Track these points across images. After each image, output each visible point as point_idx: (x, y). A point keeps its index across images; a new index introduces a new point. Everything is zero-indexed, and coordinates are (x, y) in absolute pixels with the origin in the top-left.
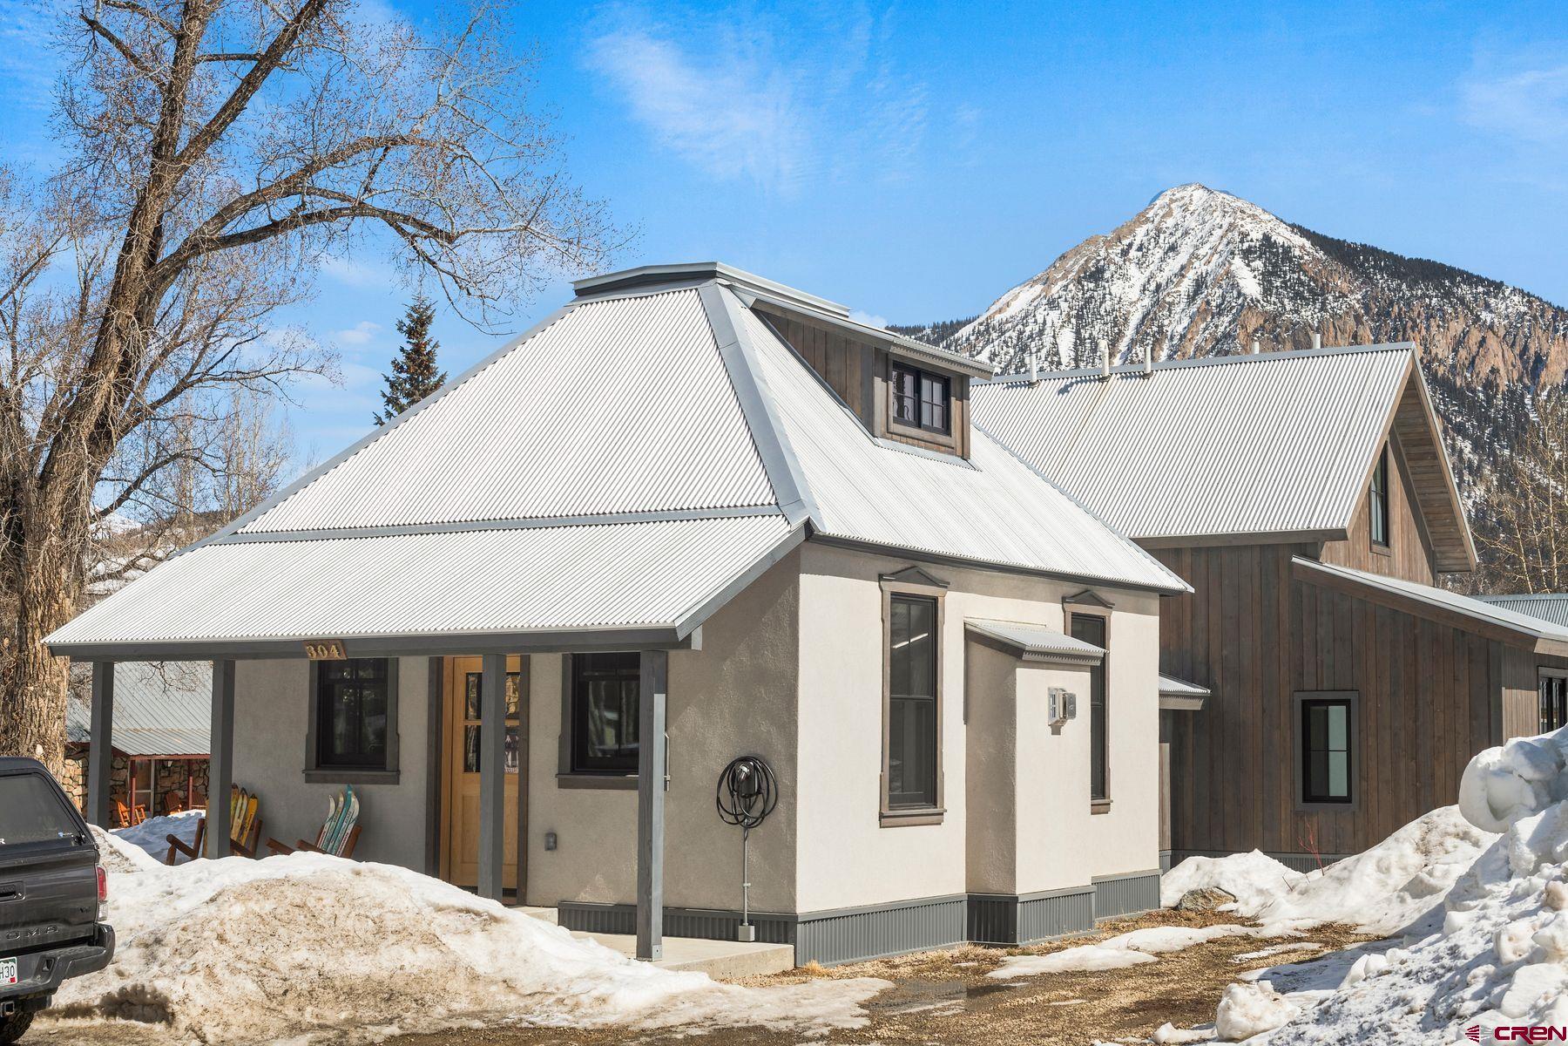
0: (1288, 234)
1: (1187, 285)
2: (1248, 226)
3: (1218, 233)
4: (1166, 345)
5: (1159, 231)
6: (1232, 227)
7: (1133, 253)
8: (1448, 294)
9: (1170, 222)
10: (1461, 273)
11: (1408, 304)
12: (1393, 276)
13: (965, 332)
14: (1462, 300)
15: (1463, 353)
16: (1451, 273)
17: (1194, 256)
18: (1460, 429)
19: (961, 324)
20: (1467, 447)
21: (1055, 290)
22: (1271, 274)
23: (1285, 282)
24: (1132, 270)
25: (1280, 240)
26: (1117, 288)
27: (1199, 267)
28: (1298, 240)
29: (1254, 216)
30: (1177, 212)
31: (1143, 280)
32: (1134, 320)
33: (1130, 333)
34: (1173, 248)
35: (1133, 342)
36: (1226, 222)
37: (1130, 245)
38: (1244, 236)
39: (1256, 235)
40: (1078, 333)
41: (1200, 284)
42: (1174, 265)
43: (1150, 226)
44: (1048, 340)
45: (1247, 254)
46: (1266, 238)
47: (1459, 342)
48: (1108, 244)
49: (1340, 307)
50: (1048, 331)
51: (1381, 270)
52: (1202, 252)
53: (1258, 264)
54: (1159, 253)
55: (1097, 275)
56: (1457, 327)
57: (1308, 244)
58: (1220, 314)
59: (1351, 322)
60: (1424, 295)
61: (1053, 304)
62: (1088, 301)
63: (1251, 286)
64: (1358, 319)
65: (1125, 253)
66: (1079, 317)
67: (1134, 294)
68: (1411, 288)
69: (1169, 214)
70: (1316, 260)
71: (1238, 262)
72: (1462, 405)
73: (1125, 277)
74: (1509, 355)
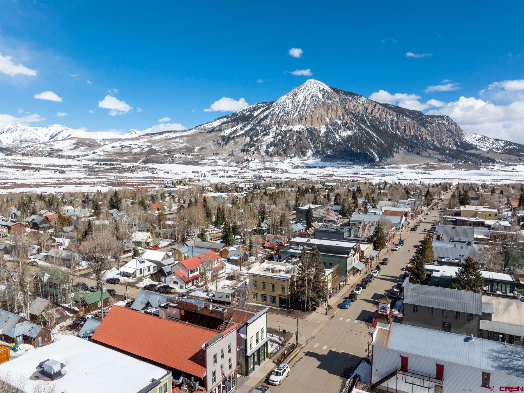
0: (327, 87)
1: (310, 96)
2: (321, 86)
3: (316, 87)
4: (306, 106)
5: (306, 87)
6: (318, 86)
7: (302, 91)
8: (353, 98)
9: (308, 85)
11: (346, 99)
12: (344, 94)
13: (274, 103)
14: (355, 99)
15: (355, 107)
16: (354, 94)
17: (312, 91)
18: (353, 120)
19: (274, 102)
20: (354, 123)
21: (289, 97)
22: (324, 94)
23: (326, 96)
24: (301, 93)
25: (326, 89)
26: (299, 96)
27: (312, 93)
30: (309, 84)
31: (303, 95)
32: (301, 102)
33: (301, 104)
34: (308, 90)
35: (301, 106)
37: (301, 89)
38: (320, 88)
39: (322, 88)
40: (292, 104)
41: (312, 96)
42: (308, 92)
45: (320, 91)
46: (323, 88)
47: (354, 106)
49: (335, 100)
50: (288, 104)
52: (313, 90)
53: (322, 93)
54: (306, 91)
55: (296, 94)
56: (354, 103)
58: (315, 101)
59: (336, 103)
61: (288, 99)
62: (294, 99)
63: (320, 97)
64: (337, 102)
65: (300, 91)
66: (293, 101)
67: (302, 97)
69: (308, 84)
70: (331, 92)
71: (319, 92)
72: (354, 116)
73: (300, 95)
74: (362, 108)
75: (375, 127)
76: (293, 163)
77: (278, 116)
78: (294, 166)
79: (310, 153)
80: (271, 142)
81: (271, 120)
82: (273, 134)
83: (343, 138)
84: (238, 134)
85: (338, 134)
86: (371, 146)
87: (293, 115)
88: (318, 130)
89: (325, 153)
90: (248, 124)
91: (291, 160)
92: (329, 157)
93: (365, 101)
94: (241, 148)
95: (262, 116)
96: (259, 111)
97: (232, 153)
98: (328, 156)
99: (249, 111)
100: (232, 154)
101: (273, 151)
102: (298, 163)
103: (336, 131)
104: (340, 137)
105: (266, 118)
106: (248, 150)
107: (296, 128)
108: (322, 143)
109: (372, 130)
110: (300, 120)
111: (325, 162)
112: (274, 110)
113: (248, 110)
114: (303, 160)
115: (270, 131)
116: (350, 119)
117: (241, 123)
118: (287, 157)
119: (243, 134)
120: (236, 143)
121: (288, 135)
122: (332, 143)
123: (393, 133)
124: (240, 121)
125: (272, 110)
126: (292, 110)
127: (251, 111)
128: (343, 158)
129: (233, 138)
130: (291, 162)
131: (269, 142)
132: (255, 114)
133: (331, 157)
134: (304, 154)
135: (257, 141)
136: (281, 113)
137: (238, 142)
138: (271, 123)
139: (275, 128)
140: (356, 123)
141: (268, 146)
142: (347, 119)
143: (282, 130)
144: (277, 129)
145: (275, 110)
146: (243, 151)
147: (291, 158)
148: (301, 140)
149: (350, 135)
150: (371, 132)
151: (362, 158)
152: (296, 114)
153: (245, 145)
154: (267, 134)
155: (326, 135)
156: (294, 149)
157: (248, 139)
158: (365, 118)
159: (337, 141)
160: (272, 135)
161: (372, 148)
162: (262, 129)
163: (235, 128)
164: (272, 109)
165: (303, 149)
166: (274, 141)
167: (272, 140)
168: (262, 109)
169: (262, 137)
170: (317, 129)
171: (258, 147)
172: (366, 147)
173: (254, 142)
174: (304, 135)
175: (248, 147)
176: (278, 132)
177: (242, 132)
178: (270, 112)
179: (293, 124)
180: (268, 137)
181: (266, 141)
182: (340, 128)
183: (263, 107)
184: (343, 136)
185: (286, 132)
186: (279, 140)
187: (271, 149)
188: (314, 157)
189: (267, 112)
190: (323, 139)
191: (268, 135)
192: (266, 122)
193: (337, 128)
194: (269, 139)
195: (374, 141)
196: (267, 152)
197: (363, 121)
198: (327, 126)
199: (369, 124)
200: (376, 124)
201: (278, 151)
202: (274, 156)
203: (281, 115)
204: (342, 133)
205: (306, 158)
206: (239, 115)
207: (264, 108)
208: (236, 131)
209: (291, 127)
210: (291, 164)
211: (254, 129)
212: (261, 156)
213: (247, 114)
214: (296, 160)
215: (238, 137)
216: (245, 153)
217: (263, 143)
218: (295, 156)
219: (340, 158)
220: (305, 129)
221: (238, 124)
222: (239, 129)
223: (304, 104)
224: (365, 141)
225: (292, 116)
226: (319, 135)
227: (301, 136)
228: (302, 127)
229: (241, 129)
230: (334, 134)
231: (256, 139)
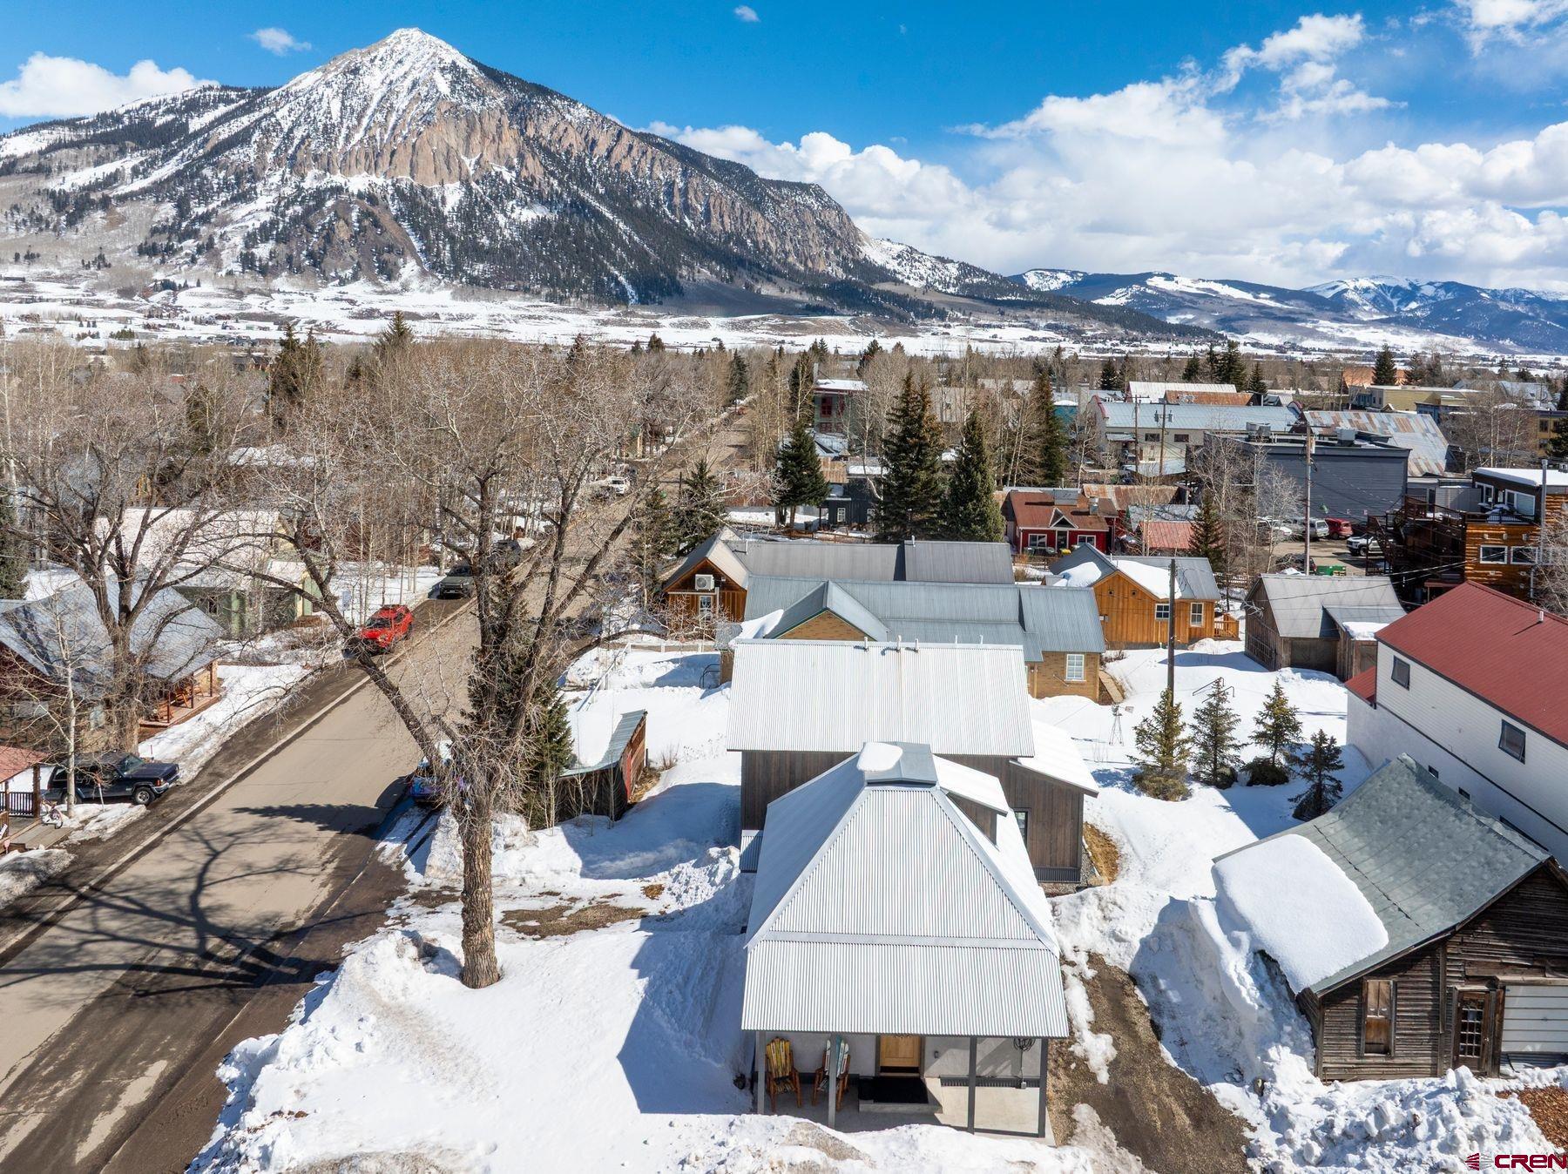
0: (465, 62)
1: (408, 83)
2: (443, 54)
3: (427, 56)
4: (394, 114)
5: (393, 50)
6: (435, 54)
7: (377, 62)
8: (549, 103)
9: (400, 47)
10: (556, 92)
11: (529, 106)
12: (520, 90)
13: (273, 94)
14: (556, 107)
15: (555, 135)
16: (551, 93)
17: (413, 67)
18: (552, 174)
19: (270, 89)
20: (555, 183)
21: (331, 77)
22: (456, 82)
23: (462, 87)
24: (376, 70)
25: (461, 65)
26: (367, 79)
27: (415, 74)
28: (471, 66)
29: (446, 49)
30: (403, 42)
31: (383, 77)
32: (377, 99)
33: (373, 105)
34: (400, 61)
35: (375, 111)
36: (431, 52)
38: (441, 61)
39: (448, 60)
40: (343, 102)
41: (415, 83)
42: (401, 70)
44: (324, 104)
45: (442, 70)
46: (454, 63)
47: (554, 129)
49: (493, 104)
50: (325, 99)
51: (515, 86)
52: (417, 66)
53: (449, 76)
54: (391, 64)
55: (356, 71)
56: (553, 121)
57: (476, 68)
58: (426, 101)
59: (498, 112)
60: (537, 103)
61: (329, 84)
62: (350, 85)
63: (444, 88)
64: (502, 111)
65: (372, 61)
66: (344, 94)
67: (377, 84)
68: (530, 98)
69: (398, 42)
70: (479, 78)
71: (437, 74)
72: (553, 161)
73: (371, 74)
74: (579, 139)
75: (622, 196)
76: (352, 302)
77: (289, 136)
78: (356, 309)
79: (409, 269)
80: (263, 226)
81: (262, 148)
82: (270, 199)
83: (522, 228)
84: (123, 190)
85: (504, 212)
86: (611, 255)
87: (348, 138)
88: (437, 195)
89: (465, 272)
90: (166, 157)
91: (342, 289)
92: (478, 284)
93: (586, 119)
94: (140, 241)
95: (224, 132)
96: (209, 117)
97: (101, 257)
98: (473, 281)
99: (168, 111)
100: (101, 262)
101: (271, 258)
102: (371, 302)
103: (497, 204)
104: (511, 224)
105: (242, 138)
106: (170, 250)
107: (358, 182)
108: (452, 240)
109: (613, 210)
110: (373, 158)
111: (465, 299)
112: (272, 115)
113: (163, 108)
114: (388, 293)
115: (260, 186)
116: (541, 170)
117: (134, 150)
118: (327, 279)
119: (144, 192)
120: (115, 223)
121: (329, 203)
122: (485, 241)
123: (673, 221)
124: (130, 144)
125: (265, 116)
126: (341, 123)
127: (179, 112)
128: (527, 290)
129: (105, 203)
130: (345, 297)
131: (253, 224)
132: (195, 124)
133: (486, 286)
134: (390, 272)
135: (205, 219)
136: (302, 129)
137: (123, 219)
138: (261, 158)
139: (275, 179)
140: (561, 183)
141: (251, 240)
142: (534, 167)
143: (306, 185)
144: (284, 181)
145: (279, 115)
146: (147, 250)
147: (343, 282)
148: (376, 224)
149: (544, 219)
150: (609, 215)
151: (585, 292)
152: (357, 137)
153: (154, 231)
154: (245, 197)
155: (466, 214)
156: (353, 252)
157: (168, 211)
158: (589, 170)
159: (501, 234)
160: (264, 201)
161: (614, 265)
162: (225, 178)
163: (108, 168)
164: (266, 110)
165: (386, 256)
166: (274, 223)
167: (267, 217)
168: (222, 109)
169: (224, 204)
170: (431, 194)
171: (211, 239)
172: (597, 259)
173: (193, 222)
174: (387, 208)
175: (169, 239)
176: (288, 191)
177: (140, 184)
178: (259, 121)
179: (346, 169)
180: (251, 207)
181: (243, 219)
182: (511, 196)
183: (228, 101)
184: (523, 219)
185: (319, 196)
186: (295, 220)
187: (262, 251)
188: (426, 285)
189: (245, 121)
190: (455, 224)
191: (251, 199)
192: (243, 155)
193: (501, 194)
194: (257, 211)
195: (621, 243)
196: (247, 261)
197: (585, 181)
198: (465, 183)
199: (602, 191)
200: (622, 191)
201: (290, 259)
202: (276, 276)
203: (299, 134)
204: (518, 210)
205: (396, 285)
206: (126, 121)
207: (233, 106)
208: (113, 179)
209: (338, 179)
210: (346, 305)
211: (193, 177)
212: (223, 273)
213: (159, 122)
214: (361, 291)
215: (123, 199)
216: (157, 260)
217: (229, 228)
218: (355, 278)
219: (516, 290)
220: (390, 190)
221: (122, 153)
222: (128, 172)
223: (386, 105)
224: (591, 240)
225: (341, 140)
226: (439, 213)
227: (376, 210)
228: (380, 181)
229: (135, 172)
230: (491, 212)
231: (201, 210)
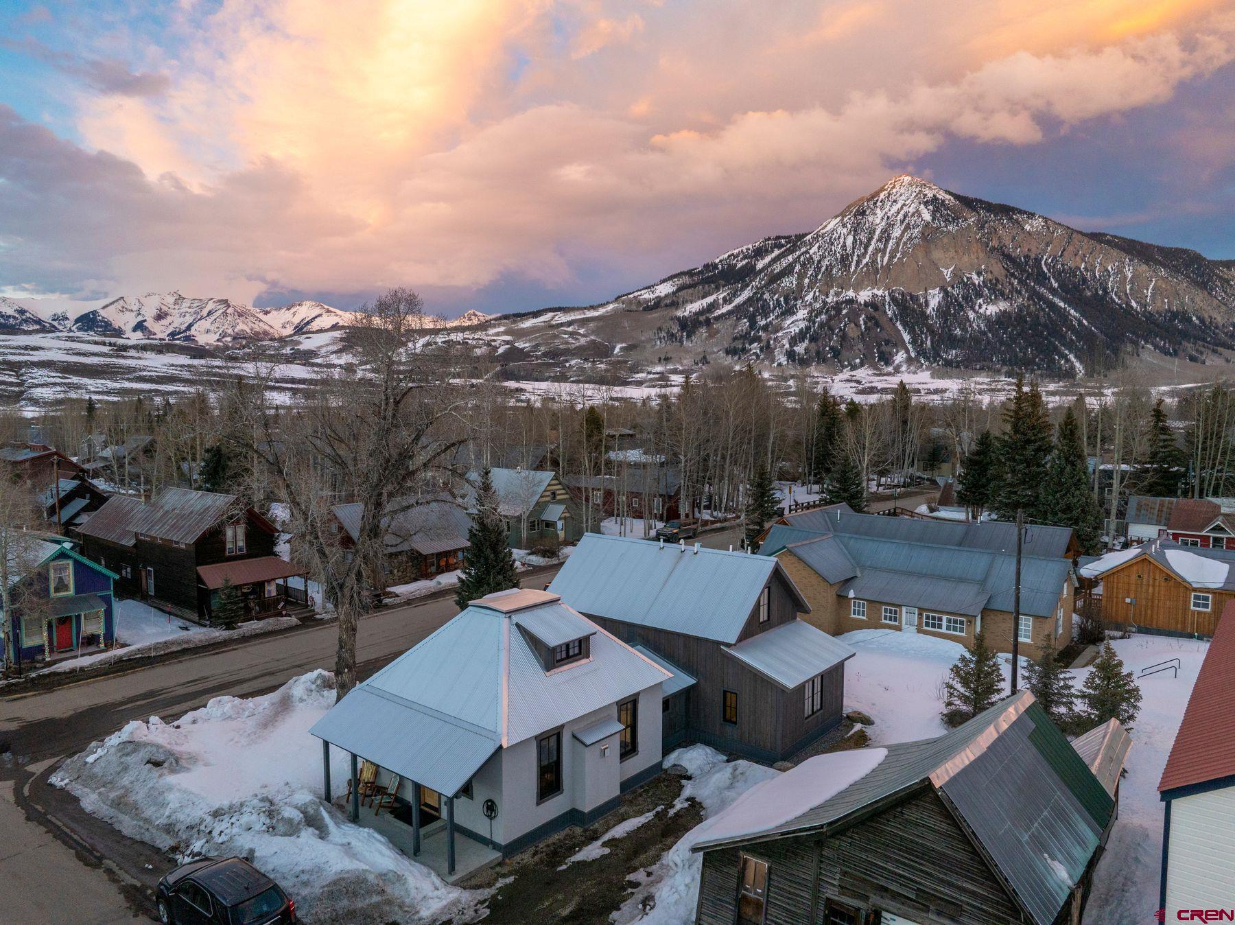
0: (944, 195)
1: (901, 216)
2: (927, 191)
3: (914, 194)
4: (891, 242)
5: (889, 194)
6: (920, 192)
7: (878, 204)
8: (1011, 218)
9: (894, 190)
10: (1017, 209)
11: (994, 223)
12: (988, 211)
13: (809, 237)
14: (1017, 220)
15: (1017, 243)
16: (1013, 210)
17: (904, 205)
18: (1013, 275)
19: (806, 235)
20: (1015, 282)
21: (845, 220)
22: (936, 211)
23: (941, 215)
24: (878, 211)
25: (940, 197)
26: (871, 218)
27: (906, 209)
28: (948, 197)
29: (930, 187)
30: (897, 186)
31: (882, 215)
32: (878, 232)
33: (876, 237)
34: (895, 201)
35: (878, 241)
36: (917, 190)
37: (877, 201)
38: (925, 195)
39: (930, 195)
40: (854, 238)
41: (905, 216)
42: (895, 208)
43: (886, 192)
44: (842, 240)
45: (926, 204)
46: (934, 196)
47: (1015, 238)
48: (868, 201)
49: (964, 225)
50: (842, 237)
51: (983, 209)
52: (907, 203)
53: (931, 207)
54: (889, 204)
55: (863, 213)
56: (1015, 232)
57: (952, 199)
58: (914, 228)
59: (969, 231)
60: (1001, 219)
61: (844, 226)
62: (859, 224)
63: (927, 216)
64: (972, 230)
65: (875, 204)
66: (855, 231)
67: (878, 221)
68: (995, 216)
69: (894, 187)
70: (955, 205)
71: (922, 206)
72: (1014, 264)
73: (875, 214)
74: (1037, 243)
75: (1073, 288)
76: (859, 382)
77: (819, 267)
78: (860, 387)
79: (900, 357)
80: (801, 330)
81: (801, 277)
82: (806, 312)
83: (988, 320)
84: (718, 313)
85: (973, 309)
86: (1062, 337)
87: (858, 263)
88: (922, 300)
89: (942, 357)
90: (743, 289)
91: (853, 373)
92: (951, 366)
93: (1043, 227)
94: (726, 346)
95: (777, 268)
96: (768, 259)
97: (704, 357)
98: (948, 363)
99: (745, 257)
100: (705, 361)
101: (806, 353)
102: (871, 382)
103: (967, 303)
104: (978, 317)
105: (788, 271)
106: (744, 350)
107: (864, 296)
108: (931, 331)
109: (1064, 300)
111: (941, 377)
112: (807, 252)
113: (741, 256)
114: (884, 375)
115: (799, 302)
116: (1004, 272)
117: (725, 286)
118: (844, 367)
119: (730, 313)
120: (711, 335)
121: (844, 312)
122: (958, 332)
123: (1120, 306)
124: (722, 282)
125: (803, 254)
126: (854, 252)
127: (751, 257)
128: (990, 369)
129: (708, 323)
130: (854, 378)
131: (794, 330)
132: (760, 265)
133: (958, 367)
134: (887, 359)
135: (765, 328)
136: (826, 260)
137: (718, 332)
138: (800, 285)
139: (809, 297)
140: (1020, 282)
141: (794, 341)
142: (998, 269)
143: (829, 300)
144: (815, 299)
145: (811, 252)
146: (731, 352)
147: (854, 368)
148: (877, 324)
149: (1005, 312)
150: (1062, 304)
151: (1039, 368)
152: (864, 261)
153: (735, 339)
154: (790, 311)
155: (943, 311)
156: (861, 346)
157: (745, 324)
158: (1045, 269)
159: (971, 326)
160: (802, 314)
161: (1063, 345)
162: (777, 300)
163: (710, 299)
164: (803, 250)
165: (884, 348)
166: (808, 328)
167: (802, 325)
168: (777, 252)
169: (777, 317)
170: (918, 299)
171: (768, 342)
172: (1050, 342)
173: (758, 332)
174: (885, 312)
175: (744, 344)
176: (818, 305)
177: (727, 308)
178: (799, 257)
179: (858, 287)
180: (795, 318)
181: (788, 327)
182: (979, 294)
183: (781, 246)
184: (988, 313)
185: (838, 307)
186: (822, 325)
187: (800, 349)
188: (912, 368)
189: (790, 258)
190: (935, 321)
191: (794, 313)
192: (789, 282)
193: (972, 294)
194: (797, 322)
195: (1071, 328)
196: (791, 355)
197: (1041, 279)
198: (944, 290)
199: (1056, 285)
200: (1074, 284)
201: (818, 353)
202: (809, 365)
203: (826, 262)
204: (984, 307)
205: (891, 369)
206: (720, 266)
207: (783, 249)
208: (713, 306)
209: (851, 293)
210: (854, 384)
211: (758, 300)
212: (775, 365)
213: (739, 266)
214: (863, 374)
215: (717, 318)
216: (736, 358)
217: (780, 334)
218: (862, 364)
219: (982, 368)
220: (887, 299)
221: (717, 289)
222: (721, 301)
223: (886, 236)
224: (1045, 326)
225: (853, 264)
226: (923, 313)
227: (876, 315)
228: (880, 293)
229: (725, 300)
230: (963, 310)
231: (763, 323)
